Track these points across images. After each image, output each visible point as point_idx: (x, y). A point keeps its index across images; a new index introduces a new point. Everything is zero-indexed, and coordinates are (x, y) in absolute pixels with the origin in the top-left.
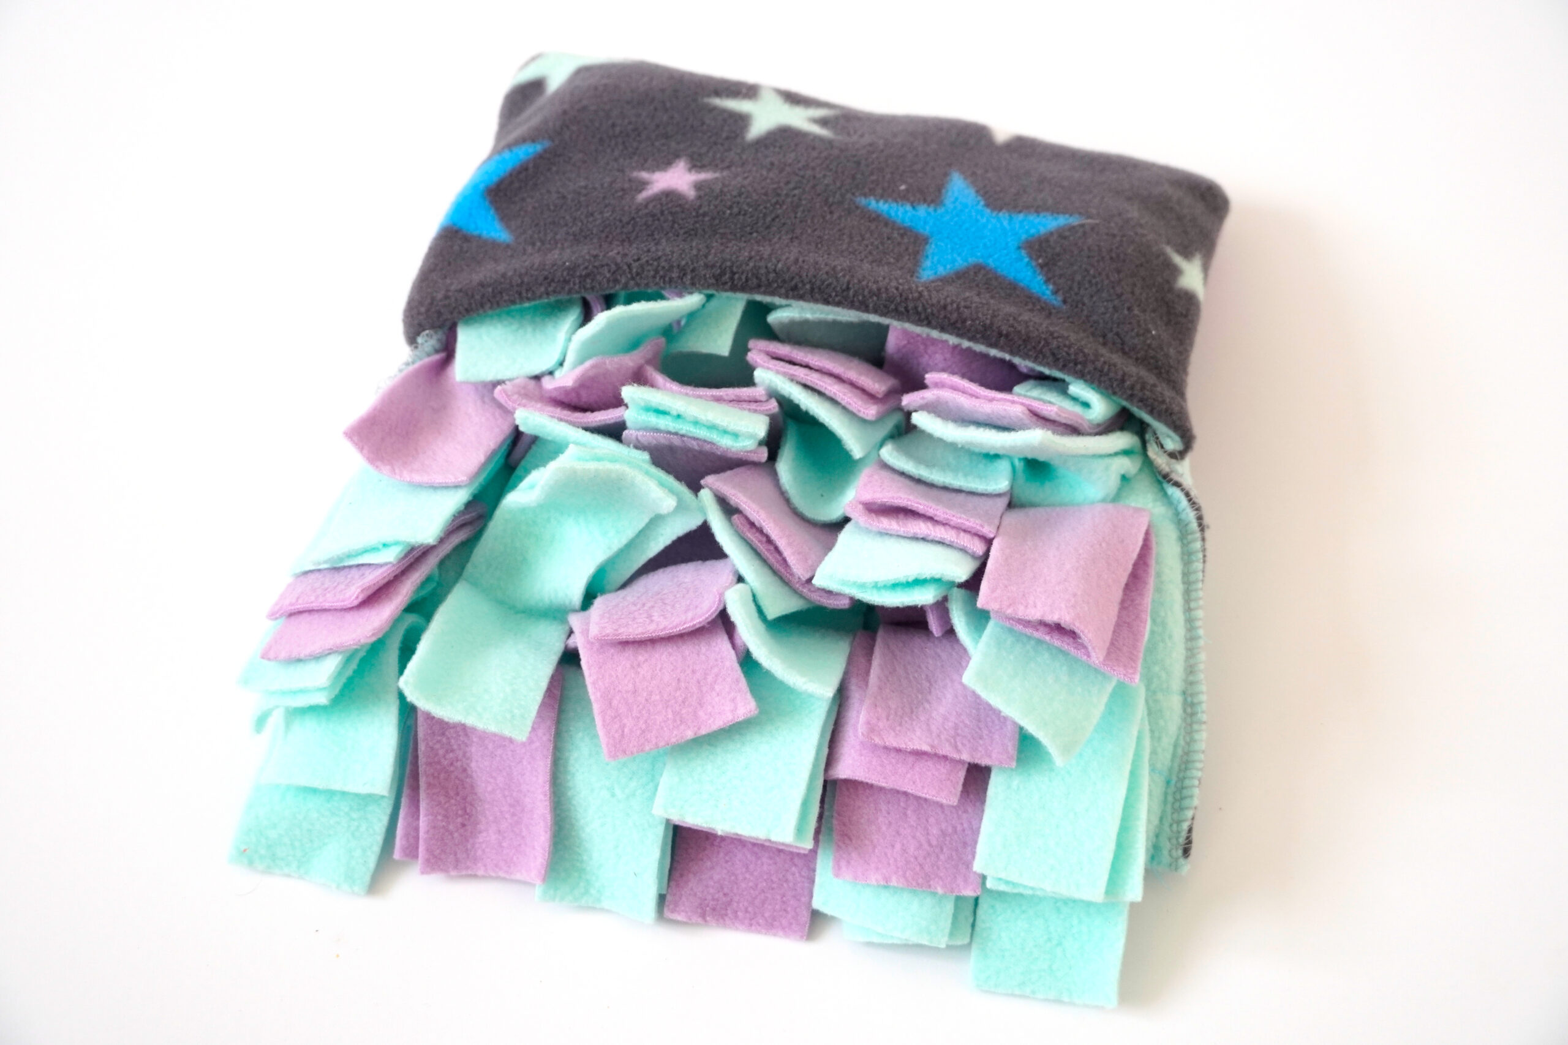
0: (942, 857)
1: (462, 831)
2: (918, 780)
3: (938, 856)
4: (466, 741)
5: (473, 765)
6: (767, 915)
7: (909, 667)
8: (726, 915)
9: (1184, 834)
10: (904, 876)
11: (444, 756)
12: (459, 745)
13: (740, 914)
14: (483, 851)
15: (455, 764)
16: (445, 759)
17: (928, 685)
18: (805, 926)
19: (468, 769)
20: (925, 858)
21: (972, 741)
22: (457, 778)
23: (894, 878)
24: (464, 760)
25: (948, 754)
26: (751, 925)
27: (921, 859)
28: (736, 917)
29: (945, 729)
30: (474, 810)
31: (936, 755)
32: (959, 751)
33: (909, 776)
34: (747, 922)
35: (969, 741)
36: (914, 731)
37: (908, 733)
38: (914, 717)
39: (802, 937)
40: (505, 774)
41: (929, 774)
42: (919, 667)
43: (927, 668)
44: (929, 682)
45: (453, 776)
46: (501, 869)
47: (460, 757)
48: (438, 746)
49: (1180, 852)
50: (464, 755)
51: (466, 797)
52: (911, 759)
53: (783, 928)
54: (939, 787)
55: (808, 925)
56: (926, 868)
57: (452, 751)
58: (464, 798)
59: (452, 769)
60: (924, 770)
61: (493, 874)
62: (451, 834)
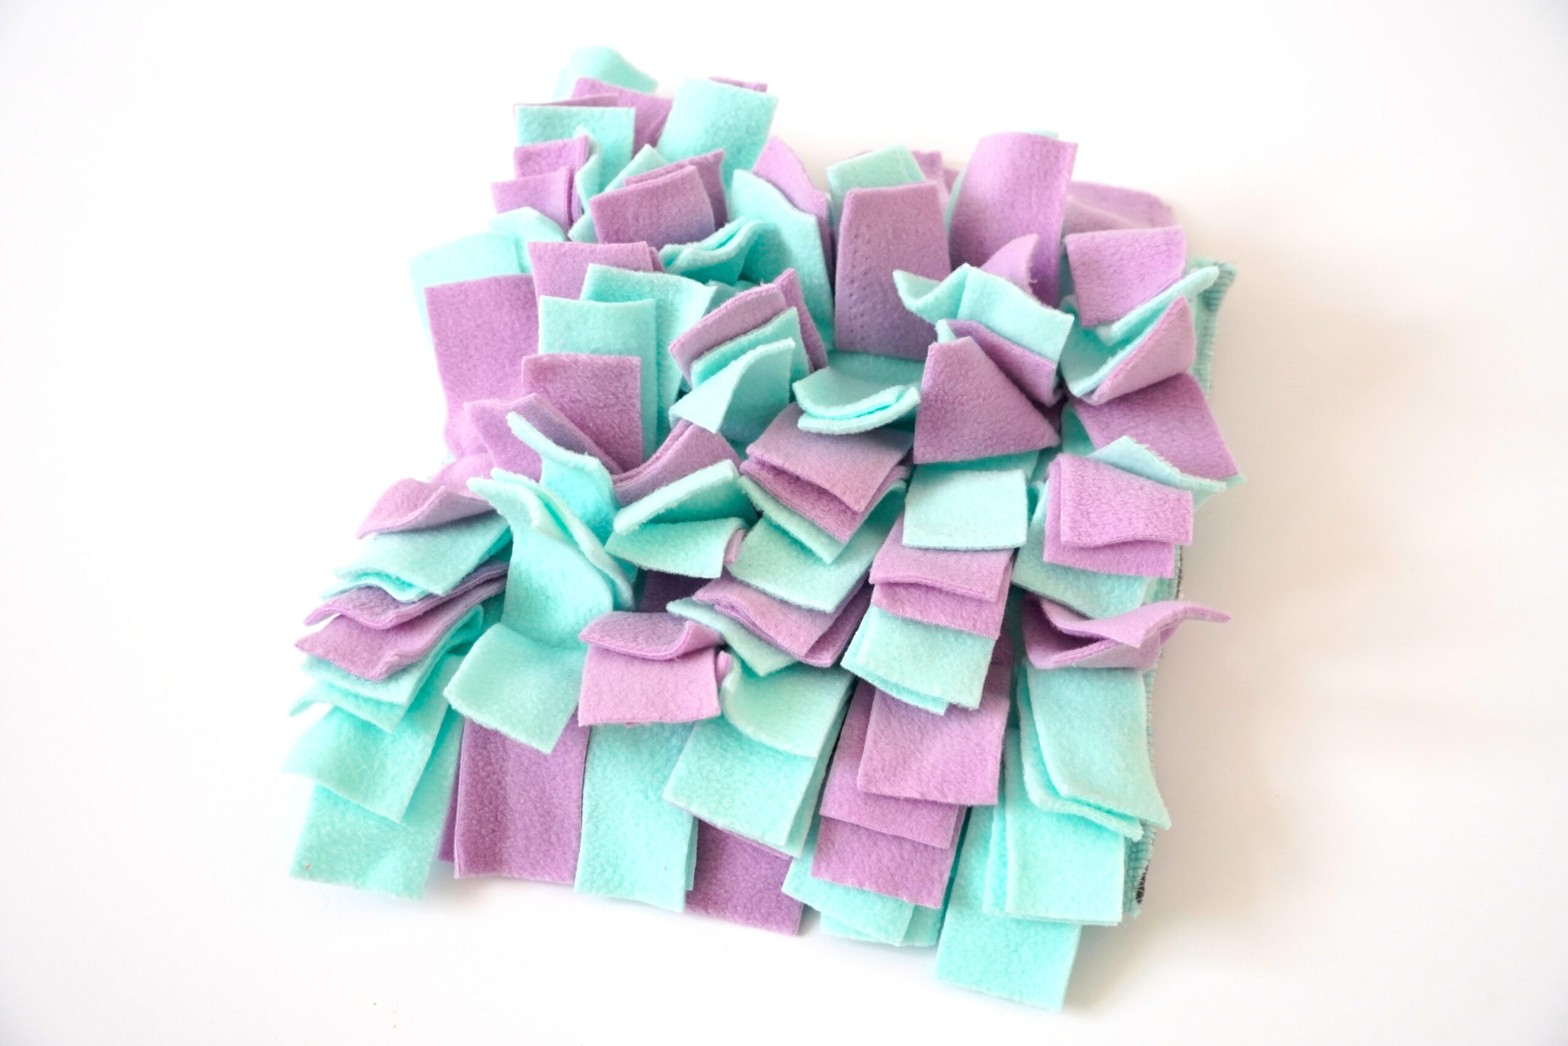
0: (912, 871)
1: (492, 836)
2: (914, 827)
3: (907, 869)
4: (504, 756)
5: (508, 778)
6: (763, 911)
7: (903, 720)
8: (727, 909)
9: (1139, 879)
10: (876, 883)
11: (483, 769)
12: (497, 760)
13: (739, 908)
14: (510, 855)
15: (492, 776)
16: (483, 770)
17: (920, 735)
18: (797, 923)
19: (503, 781)
20: (896, 869)
21: (957, 785)
22: (492, 788)
23: (867, 883)
24: (500, 774)
25: (936, 799)
26: (749, 919)
27: (892, 870)
28: (736, 911)
29: (934, 777)
30: (504, 818)
31: (927, 802)
32: (945, 796)
33: (907, 824)
34: (744, 916)
35: (955, 786)
36: (906, 780)
37: (902, 783)
38: (907, 767)
39: (793, 932)
40: (538, 788)
41: (924, 821)
42: (913, 720)
43: (920, 720)
44: (921, 733)
45: (488, 787)
46: (525, 871)
47: (497, 770)
48: (478, 758)
49: (1134, 894)
50: (501, 769)
51: (498, 806)
52: (908, 807)
53: (777, 924)
54: (933, 833)
55: (799, 922)
56: (897, 878)
57: (491, 764)
58: (497, 808)
59: (488, 780)
60: (920, 818)
61: (517, 876)
62: (483, 838)
